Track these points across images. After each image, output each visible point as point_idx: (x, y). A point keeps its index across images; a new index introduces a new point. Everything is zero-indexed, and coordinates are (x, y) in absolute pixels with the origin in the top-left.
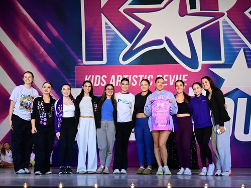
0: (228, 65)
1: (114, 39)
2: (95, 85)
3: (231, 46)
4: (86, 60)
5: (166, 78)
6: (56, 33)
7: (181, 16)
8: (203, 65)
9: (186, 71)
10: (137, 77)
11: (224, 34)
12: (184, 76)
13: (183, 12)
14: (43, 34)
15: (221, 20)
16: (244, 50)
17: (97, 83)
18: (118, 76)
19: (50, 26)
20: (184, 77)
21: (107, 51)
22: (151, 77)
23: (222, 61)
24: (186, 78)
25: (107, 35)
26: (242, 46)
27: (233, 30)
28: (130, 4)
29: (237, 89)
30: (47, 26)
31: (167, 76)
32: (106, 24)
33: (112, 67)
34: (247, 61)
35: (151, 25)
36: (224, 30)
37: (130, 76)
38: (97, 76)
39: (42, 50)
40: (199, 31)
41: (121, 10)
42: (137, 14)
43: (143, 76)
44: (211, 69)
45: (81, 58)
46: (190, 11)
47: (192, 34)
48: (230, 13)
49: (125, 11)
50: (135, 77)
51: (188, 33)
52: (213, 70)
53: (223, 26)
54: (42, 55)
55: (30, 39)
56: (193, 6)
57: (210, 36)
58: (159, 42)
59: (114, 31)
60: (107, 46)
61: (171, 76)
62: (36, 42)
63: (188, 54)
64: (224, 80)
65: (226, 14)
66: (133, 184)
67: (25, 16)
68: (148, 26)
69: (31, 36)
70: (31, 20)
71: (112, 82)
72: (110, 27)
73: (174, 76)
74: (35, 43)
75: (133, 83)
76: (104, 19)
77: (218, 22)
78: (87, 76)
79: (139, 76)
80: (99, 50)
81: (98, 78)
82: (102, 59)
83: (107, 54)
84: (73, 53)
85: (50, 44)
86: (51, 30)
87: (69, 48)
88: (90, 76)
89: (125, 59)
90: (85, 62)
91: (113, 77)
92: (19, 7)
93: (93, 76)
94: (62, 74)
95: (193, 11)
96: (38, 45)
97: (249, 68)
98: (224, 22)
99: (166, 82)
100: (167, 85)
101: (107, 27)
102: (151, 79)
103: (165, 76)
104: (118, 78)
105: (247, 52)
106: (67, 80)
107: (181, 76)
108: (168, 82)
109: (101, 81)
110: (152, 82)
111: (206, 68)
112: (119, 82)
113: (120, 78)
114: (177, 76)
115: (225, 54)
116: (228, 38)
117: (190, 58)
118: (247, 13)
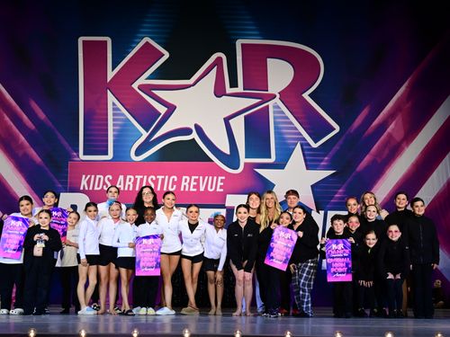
0: (279, 165)
1: (124, 125)
2: (96, 188)
3: (284, 139)
4: (85, 154)
5: (195, 180)
6: (42, 115)
7: (217, 97)
8: (246, 164)
9: (222, 173)
10: (154, 178)
11: (275, 123)
12: (220, 178)
13: (219, 92)
14: (25, 117)
15: (271, 104)
16: (302, 145)
17: (98, 186)
18: (128, 177)
19: (34, 105)
20: (219, 181)
21: (114, 142)
22: (174, 179)
23: (272, 160)
24: (222, 181)
25: (114, 120)
26: (298, 139)
27: (287, 118)
28: (148, 78)
30: (30, 106)
31: (197, 177)
32: (114, 104)
33: (121, 165)
34: (305, 160)
35: (176, 107)
36: (275, 118)
37: (145, 177)
38: (98, 177)
39: (22, 138)
40: (241, 118)
41: (135, 86)
42: (157, 93)
43: (163, 177)
44: (257, 170)
45: (77, 151)
46: (229, 90)
47: (231, 121)
48: (285, 95)
49: (141, 87)
51: (227, 120)
52: (260, 171)
53: (274, 112)
54: (21, 146)
55: (6, 122)
56: (234, 84)
58: (187, 131)
59: (123, 115)
60: (114, 136)
61: (201, 178)
62: (12, 124)
63: (226, 149)
64: (274, 185)
65: (278, 96)
68: (171, 109)
69: (7, 118)
70: (8, 97)
71: (120, 184)
72: (118, 109)
73: (206, 178)
74: (11, 129)
76: (111, 98)
77: (268, 107)
78: (84, 176)
79: (158, 177)
80: (102, 141)
81: (100, 179)
82: (106, 153)
83: (114, 145)
84: (66, 143)
85: (33, 132)
86: (36, 111)
87: (60, 137)
88: (89, 176)
89: (138, 153)
90: (82, 157)
91: (121, 178)
93: (93, 176)
94: (49, 172)
95: (234, 90)
96: (17, 131)
97: (307, 169)
98: (276, 107)
99: (194, 187)
100: (195, 190)
101: (115, 109)
102: (174, 183)
103: (193, 178)
104: (128, 180)
105: (306, 149)
106: (55, 180)
107: (215, 178)
108: (197, 186)
109: (104, 183)
110: (175, 186)
111: (250, 168)
112: (129, 186)
113: (130, 179)
114: (211, 178)
115: (276, 149)
116: (281, 128)
117: (229, 153)
118: (306, 96)
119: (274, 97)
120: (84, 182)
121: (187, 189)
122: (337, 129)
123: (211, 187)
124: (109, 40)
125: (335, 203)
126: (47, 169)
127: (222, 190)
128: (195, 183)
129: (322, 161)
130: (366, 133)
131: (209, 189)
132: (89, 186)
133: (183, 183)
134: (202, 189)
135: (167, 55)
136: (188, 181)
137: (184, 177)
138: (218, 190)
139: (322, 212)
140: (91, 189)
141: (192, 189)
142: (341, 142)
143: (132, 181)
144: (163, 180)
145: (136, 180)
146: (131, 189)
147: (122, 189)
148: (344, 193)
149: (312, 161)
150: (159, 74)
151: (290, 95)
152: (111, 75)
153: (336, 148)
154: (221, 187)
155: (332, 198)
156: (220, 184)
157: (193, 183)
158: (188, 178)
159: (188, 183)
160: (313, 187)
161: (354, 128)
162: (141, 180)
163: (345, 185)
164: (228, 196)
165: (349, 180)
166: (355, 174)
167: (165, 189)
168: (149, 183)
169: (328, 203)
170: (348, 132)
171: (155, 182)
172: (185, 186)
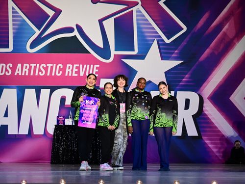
0: (141, 56)
1: (21, 25)
2: (0, 74)
3: (144, 36)
5: (77, 68)
7: (93, 3)
8: (115, 55)
9: (98, 62)
11: (138, 24)
12: (96, 66)
15: (134, 9)
16: (158, 41)
17: (2, 72)
18: (25, 65)
20: (95, 68)
21: (14, 37)
22: (60, 67)
23: (135, 52)
24: (97, 68)
25: (13, 21)
26: (155, 37)
27: (147, 20)
29: (150, 82)
31: (78, 65)
32: (13, 8)
34: (160, 53)
35: (61, 11)
36: (137, 20)
37: (38, 65)
38: (1, 65)
40: (112, 20)
43: (52, 65)
44: (123, 60)
47: (104, 22)
50: (43, 67)
51: (101, 22)
52: (126, 61)
53: (137, 16)
58: (70, 30)
59: (21, 17)
60: (14, 33)
61: (81, 66)
63: (100, 43)
64: (137, 72)
65: (140, 3)
66: (24, 181)
68: (58, 12)
71: (18, 71)
72: (17, 12)
73: (85, 66)
75: (40, 73)
76: (11, 4)
79: (48, 65)
80: (5, 37)
81: (3, 66)
82: (7, 47)
83: (14, 41)
91: (19, 65)
97: (162, 60)
98: (138, 11)
99: (76, 73)
100: (77, 75)
101: (14, 12)
102: (60, 69)
103: (75, 66)
104: (24, 67)
105: (161, 43)
107: (92, 66)
108: (78, 72)
109: (6, 70)
110: (61, 72)
111: (119, 58)
112: (25, 72)
113: (26, 67)
114: (88, 66)
115: (138, 44)
116: (142, 28)
117: (102, 47)
118: (161, 3)
119: (137, 4)
121: (70, 75)
122: (185, 28)
125: (182, 86)
128: (77, 70)
129: (173, 53)
130: (207, 32)
133: (67, 70)
134: (82, 74)
136: (71, 68)
137: (68, 66)
139: (173, 92)
141: (74, 75)
142: (187, 39)
143: (28, 68)
144: (52, 68)
145: (30, 67)
147: (20, 74)
148: (190, 78)
149: (165, 54)
153: (184, 43)
154: (96, 73)
155: (181, 81)
156: (95, 70)
157: (75, 70)
158: (71, 66)
159: (71, 70)
160: (166, 73)
161: (197, 29)
162: (35, 67)
163: (190, 72)
164: (101, 80)
165: (193, 68)
166: (197, 63)
167: (53, 74)
168: (40, 70)
169: (177, 85)
170: (193, 31)
171: (46, 69)
172: (69, 72)
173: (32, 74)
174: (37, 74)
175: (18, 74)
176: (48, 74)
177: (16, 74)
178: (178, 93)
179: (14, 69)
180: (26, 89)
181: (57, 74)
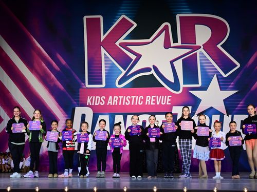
0: (204, 88)
1: (111, 67)
2: (96, 104)
3: (206, 72)
5: (154, 98)
6: (63, 62)
8: (183, 88)
9: (170, 93)
10: (130, 98)
11: (201, 63)
12: (168, 97)
13: (167, 46)
14: (54, 63)
15: (198, 52)
16: (217, 76)
17: (97, 103)
18: (115, 97)
19: (59, 56)
21: (106, 76)
22: (141, 98)
23: (200, 85)
24: (170, 98)
25: (105, 64)
26: (215, 72)
27: (208, 60)
28: (124, 39)
29: (212, 108)
30: (56, 57)
31: (155, 97)
32: (105, 55)
33: (110, 90)
34: (220, 85)
36: (200, 60)
37: (125, 97)
38: (97, 97)
39: (53, 76)
41: (117, 44)
43: (135, 97)
44: (190, 91)
45: (85, 82)
46: (173, 44)
47: (174, 63)
48: (206, 46)
49: (121, 44)
50: (128, 98)
51: (172, 62)
52: (192, 92)
53: (200, 57)
54: (52, 81)
55: (43, 67)
56: (175, 41)
57: (190, 65)
58: (148, 70)
59: (111, 61)
60: (106, 73)
61: (157, 97)
62: (48, 69)
64: (201, 100)
65: (202, 47)
67: (39, 48)
68: (139, 56)
69: (44, 65)
70: (44, 52)
71: (110, 101)
72: (108, 58)
73: (161, 97)
74: (47, 71)
75: (126, 103)
76: (103, 51)
77: (196, 53)
78: (89, 97)
79: (132, 97)
81: (98, 98)
83: (106, 79)
84: (77, 78)
85: (59, 71)
86: (60, 60)
87: (74, 74)
88: (92, 97)
89: (120, 83)
91: (111, 97)
92: (34, 42)
93: (94, 97)
94: (69, 95)
95: (176, 44)
96: (50, 72)
97: (221, 90)
98: (201, 54)
99: (154, 102)
100: (154, 104)
101: (106, 57)
102: (141, 100)
103: (153, 97)
104: (114, 99)
105: (220, 78)
106: (72, 100)
107: (166, 96)
108: (155, 102)
109: (101, 101)
110: (142, 102)
111: (187, 90)
112: (115, 102)
113: (116, 98)
114: (163, 97)
115: (202, 79)
116: (204, 66)
117: (173, 82)
118: (219, 46)
119: (199, 47)
120: (89, 101)
121: (149, 104)
122: (239, 65)
123: (164, 102)
124: (101, 17)
125: (238, 110)
126: (67, 93)
127: (170, 104)
129: (229, 85)
131: (162, 103)
132: (92, 103)
133: (147, 100)
134: (158, 103)
135: (135, 25)
136: (150, 99)
137: (147, 97)
138: (168, 104)
139: (230, 116)
140: (93, 104)
141: (152, 104)
142: (241, 73)
143: (117, 99)
144: (135, 99)
145: (119, 99)
146: (116, 104)
147: (111, 104)
148: (244, 104)
149: (223, 85)
150: (131, 36)
151: (210, 46)
152: (103, 37)
153: (238, 77)
154: (169, 102)
155: (236, 107)
156: (168, 100)
157: (153, 100)
158: (150, 97)
159: (150, 100)
160: (224, 101)
161: (249, 65)
162: (123, 99)
163: (244, 99)
164: (173, 107)
165: (246, 96)
166: (250, 92)
167: (136, 104)
168: (127, 101)
169: (234, 110)
170: (245, 67)
171: (131, 100)
172: (148, 102)
173: (120, 104)
174: (124, 104)
175: (110, 104)
176: (133, 104)
177: (108, 104)
178: (235, 116)
179: (106, 100)
180: (116, 116)
181: (139, 104)
